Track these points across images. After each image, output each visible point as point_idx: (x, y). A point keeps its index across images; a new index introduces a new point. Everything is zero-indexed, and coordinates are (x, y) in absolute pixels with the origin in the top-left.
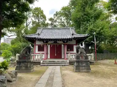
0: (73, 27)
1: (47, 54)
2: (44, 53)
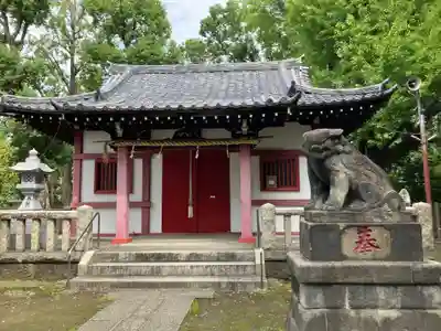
0: (299, 60)
1: (146, 206)
2: (112, 206)
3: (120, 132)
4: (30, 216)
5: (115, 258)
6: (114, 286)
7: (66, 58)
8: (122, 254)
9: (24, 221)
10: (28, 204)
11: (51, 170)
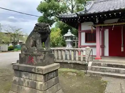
3: (97, 21)
4: (71, 50)
5: (100, 65)
6: (103, 75)
7: (70, 4)
8: (102, 63)
9: (69, 51)
10: (69, 46)
11: (74, 36)
